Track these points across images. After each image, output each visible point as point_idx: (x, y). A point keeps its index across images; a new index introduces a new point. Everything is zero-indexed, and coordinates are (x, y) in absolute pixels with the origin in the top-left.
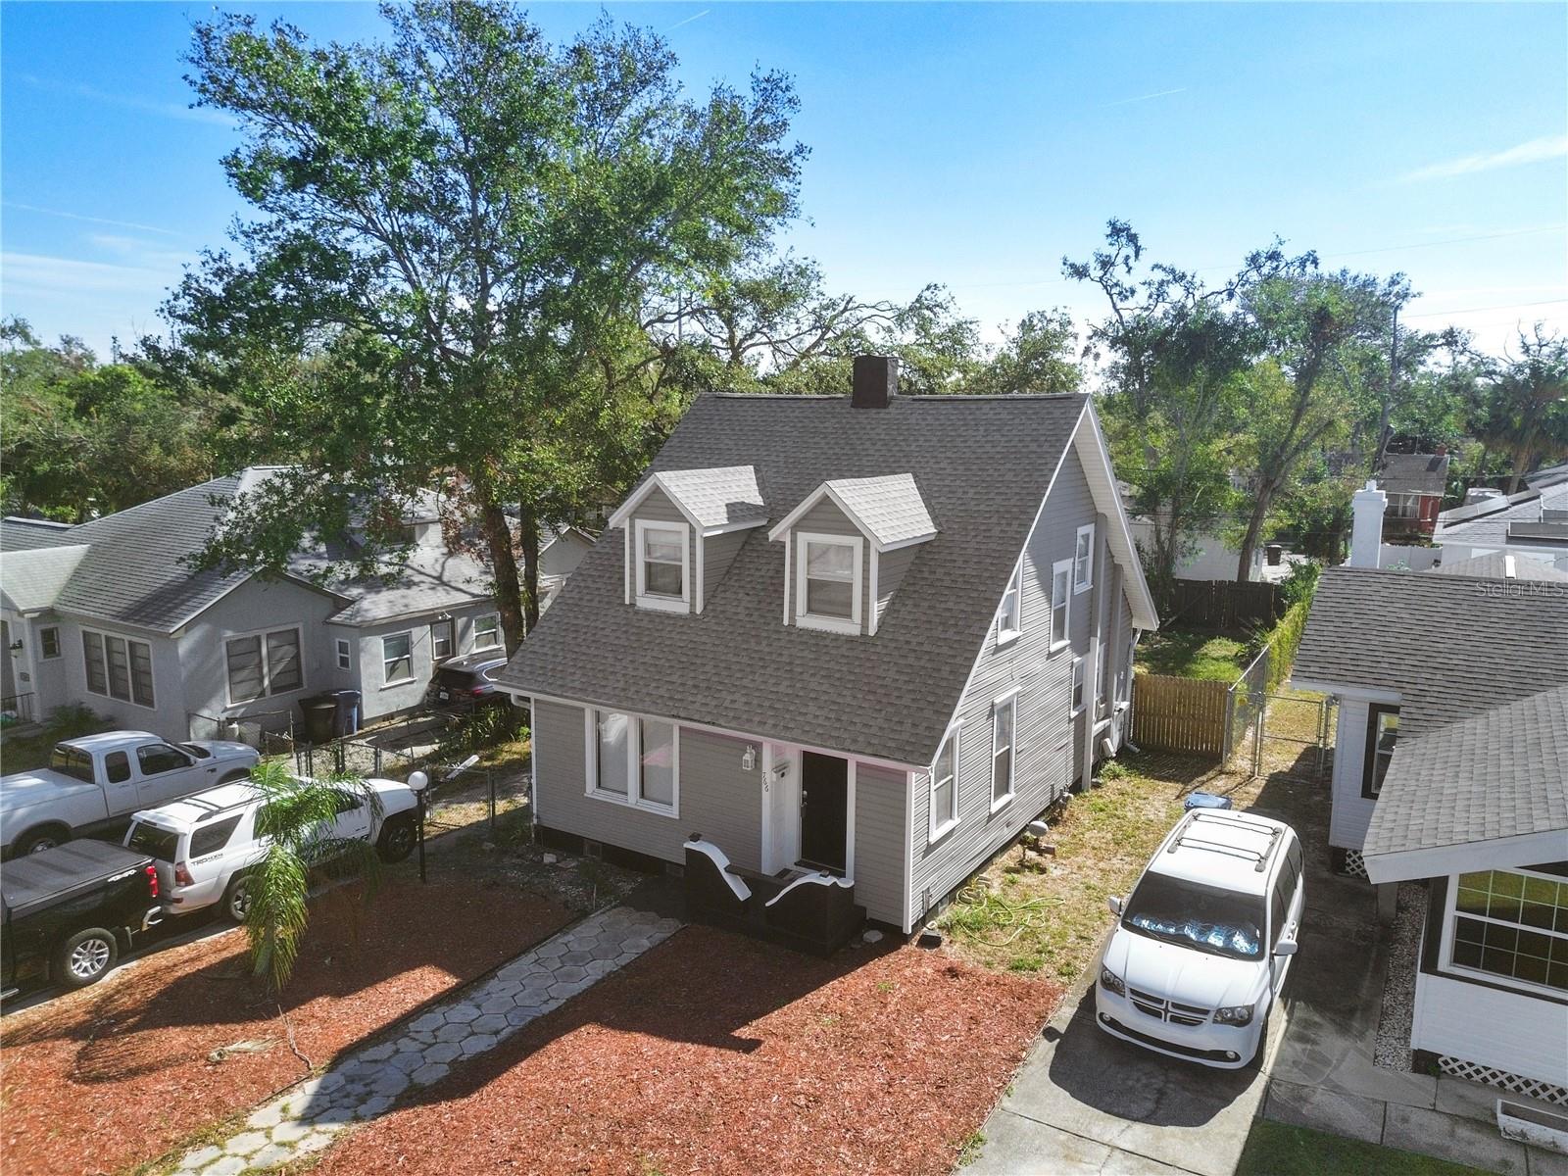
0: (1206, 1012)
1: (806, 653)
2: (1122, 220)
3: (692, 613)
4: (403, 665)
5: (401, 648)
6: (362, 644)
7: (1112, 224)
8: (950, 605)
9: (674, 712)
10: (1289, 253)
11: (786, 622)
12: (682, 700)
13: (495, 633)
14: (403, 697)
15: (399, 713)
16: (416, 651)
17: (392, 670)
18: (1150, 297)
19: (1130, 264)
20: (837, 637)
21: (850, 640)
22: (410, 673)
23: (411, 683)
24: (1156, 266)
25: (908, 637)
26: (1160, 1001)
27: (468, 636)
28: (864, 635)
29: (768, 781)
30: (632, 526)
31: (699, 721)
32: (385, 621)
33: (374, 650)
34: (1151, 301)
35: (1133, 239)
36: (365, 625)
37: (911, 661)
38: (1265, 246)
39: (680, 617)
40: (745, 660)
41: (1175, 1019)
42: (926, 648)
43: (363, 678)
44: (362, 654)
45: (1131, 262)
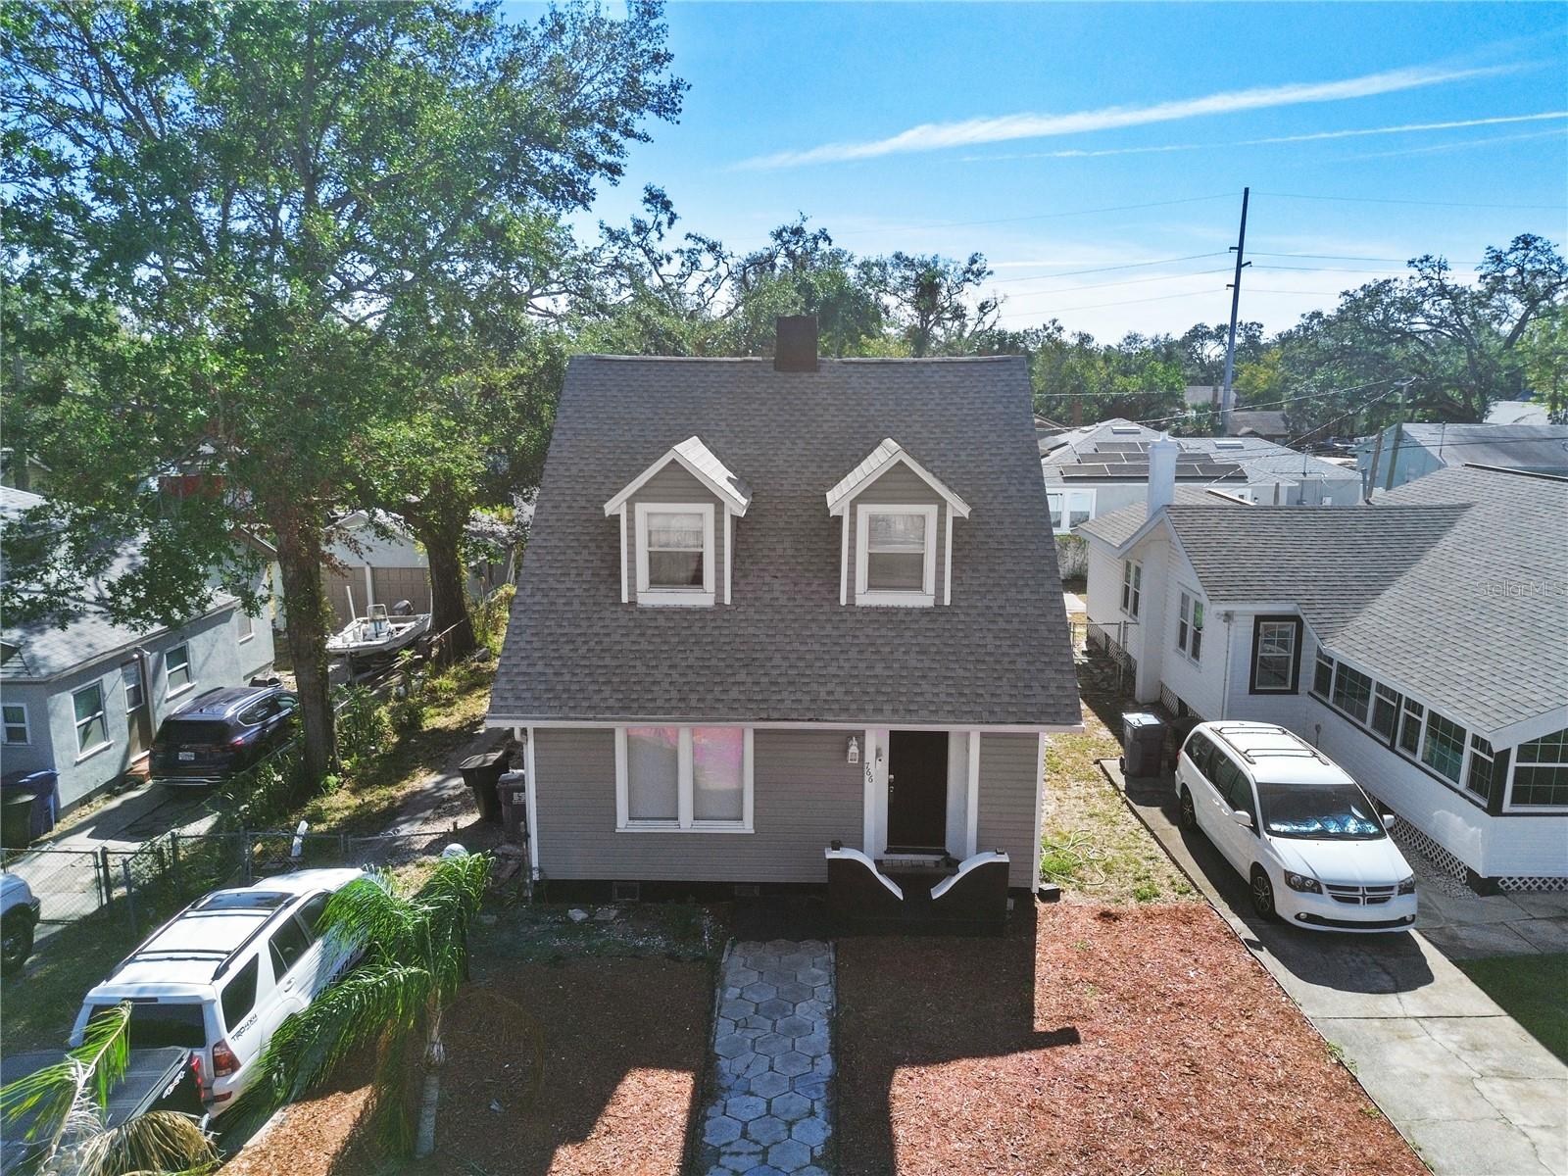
0: (1391, 888)
1: (883, 632)
2: (658, 186)
3: (719, 604)
4: (96, 724)
5: (91, 702)
6: (51, 706)
7: (648, 190)
8: (1010, 566)
9: (764, 716)
10: (811, 229)
11: (843, 601)
12: (764, 701)
13: (186, 667)
14: (100, 769)
15: (97, 791)
16: (110, 705)
17: (85, 734)
18: (683, 265)
19: (663, 232)
20: (909, 611)
21: (925, 612)
22: (105, 736)
23: (107, 748)
24: (689, 236)
25: (986, 602)
26: (1356, 889)
27: (161, 675)
28: (938, 605)
29: (872, 771)
30: (631, 513)
31: (799, 720)
32: (75, 670)
33: (64, 712)
34: (684, 269)
35: (666, 205)
36: (54, 678)
37: (1002, 624)
38: (791, 221)
39: (703, 610)
40: (816, 647)
41: (1371, 901)
42: (1010, 610)
43: (55, 751)
44: (52, 719)
45: (664, 228)
